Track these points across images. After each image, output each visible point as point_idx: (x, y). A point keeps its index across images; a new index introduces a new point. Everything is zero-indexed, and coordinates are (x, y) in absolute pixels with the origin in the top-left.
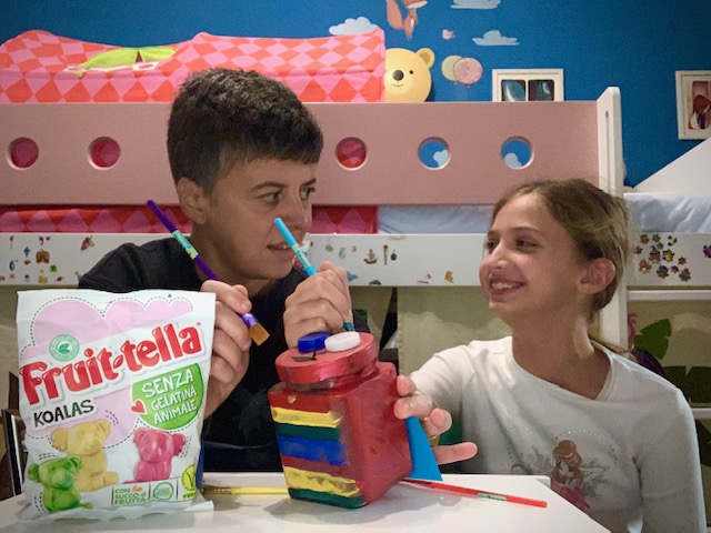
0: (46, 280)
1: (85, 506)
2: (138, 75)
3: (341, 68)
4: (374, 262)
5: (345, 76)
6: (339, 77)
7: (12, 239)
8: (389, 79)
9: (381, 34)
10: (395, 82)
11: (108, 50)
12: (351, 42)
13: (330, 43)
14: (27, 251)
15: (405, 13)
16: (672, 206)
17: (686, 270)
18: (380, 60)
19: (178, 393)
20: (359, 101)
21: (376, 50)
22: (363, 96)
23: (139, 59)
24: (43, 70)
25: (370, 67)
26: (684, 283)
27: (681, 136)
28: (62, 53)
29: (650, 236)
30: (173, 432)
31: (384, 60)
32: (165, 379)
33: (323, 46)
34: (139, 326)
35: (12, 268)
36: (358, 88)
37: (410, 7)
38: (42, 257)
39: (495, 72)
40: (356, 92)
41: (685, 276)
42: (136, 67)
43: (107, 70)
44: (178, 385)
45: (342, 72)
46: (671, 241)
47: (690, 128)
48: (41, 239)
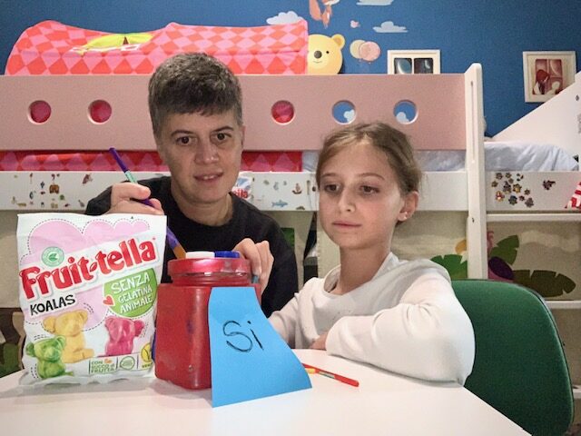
0: (57, 206)
1: (69, 374)
2: (125, 54)
3: (276, 50)
4: (300, 193)
5: (278, 55)
6: (274, 56)
7: (31, 175)
8: (311, 58)
9: (305, 24)
10: (316, 60)
11: (103, 35)
12: (282, 30)
13: (267, 31)
14: (42, 185)
15: (323, 8)
16: (519, 151)
17: (530, 199)
18: (304, 43)
19: (138, 290)
20: (289, 73)
21: (302, 36)
22: (293, 70)
23: (126, 42)
24: (54, 51)
25: (297, 48)
26: (529, 209)
27: (527, 100)
28: (68, 38)
29: (504, 174)
30: (135, 319)
31: (307, 43)
32: (129, 280)
33: (263, 33)
34: (109, 240)
35: (31, 197)
36: (288, 63)
37: (327, 4)
38: (54, 189)
39: (389, 52)
40: (286, 67)
41: (530, 203)
42: (124, 48)
43: (103, 50)
44: (138, 284)
45: (276, 53)
46: (519, 178)
47: (534, 93)
48: (53, 175)
